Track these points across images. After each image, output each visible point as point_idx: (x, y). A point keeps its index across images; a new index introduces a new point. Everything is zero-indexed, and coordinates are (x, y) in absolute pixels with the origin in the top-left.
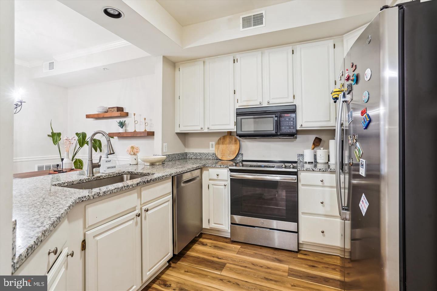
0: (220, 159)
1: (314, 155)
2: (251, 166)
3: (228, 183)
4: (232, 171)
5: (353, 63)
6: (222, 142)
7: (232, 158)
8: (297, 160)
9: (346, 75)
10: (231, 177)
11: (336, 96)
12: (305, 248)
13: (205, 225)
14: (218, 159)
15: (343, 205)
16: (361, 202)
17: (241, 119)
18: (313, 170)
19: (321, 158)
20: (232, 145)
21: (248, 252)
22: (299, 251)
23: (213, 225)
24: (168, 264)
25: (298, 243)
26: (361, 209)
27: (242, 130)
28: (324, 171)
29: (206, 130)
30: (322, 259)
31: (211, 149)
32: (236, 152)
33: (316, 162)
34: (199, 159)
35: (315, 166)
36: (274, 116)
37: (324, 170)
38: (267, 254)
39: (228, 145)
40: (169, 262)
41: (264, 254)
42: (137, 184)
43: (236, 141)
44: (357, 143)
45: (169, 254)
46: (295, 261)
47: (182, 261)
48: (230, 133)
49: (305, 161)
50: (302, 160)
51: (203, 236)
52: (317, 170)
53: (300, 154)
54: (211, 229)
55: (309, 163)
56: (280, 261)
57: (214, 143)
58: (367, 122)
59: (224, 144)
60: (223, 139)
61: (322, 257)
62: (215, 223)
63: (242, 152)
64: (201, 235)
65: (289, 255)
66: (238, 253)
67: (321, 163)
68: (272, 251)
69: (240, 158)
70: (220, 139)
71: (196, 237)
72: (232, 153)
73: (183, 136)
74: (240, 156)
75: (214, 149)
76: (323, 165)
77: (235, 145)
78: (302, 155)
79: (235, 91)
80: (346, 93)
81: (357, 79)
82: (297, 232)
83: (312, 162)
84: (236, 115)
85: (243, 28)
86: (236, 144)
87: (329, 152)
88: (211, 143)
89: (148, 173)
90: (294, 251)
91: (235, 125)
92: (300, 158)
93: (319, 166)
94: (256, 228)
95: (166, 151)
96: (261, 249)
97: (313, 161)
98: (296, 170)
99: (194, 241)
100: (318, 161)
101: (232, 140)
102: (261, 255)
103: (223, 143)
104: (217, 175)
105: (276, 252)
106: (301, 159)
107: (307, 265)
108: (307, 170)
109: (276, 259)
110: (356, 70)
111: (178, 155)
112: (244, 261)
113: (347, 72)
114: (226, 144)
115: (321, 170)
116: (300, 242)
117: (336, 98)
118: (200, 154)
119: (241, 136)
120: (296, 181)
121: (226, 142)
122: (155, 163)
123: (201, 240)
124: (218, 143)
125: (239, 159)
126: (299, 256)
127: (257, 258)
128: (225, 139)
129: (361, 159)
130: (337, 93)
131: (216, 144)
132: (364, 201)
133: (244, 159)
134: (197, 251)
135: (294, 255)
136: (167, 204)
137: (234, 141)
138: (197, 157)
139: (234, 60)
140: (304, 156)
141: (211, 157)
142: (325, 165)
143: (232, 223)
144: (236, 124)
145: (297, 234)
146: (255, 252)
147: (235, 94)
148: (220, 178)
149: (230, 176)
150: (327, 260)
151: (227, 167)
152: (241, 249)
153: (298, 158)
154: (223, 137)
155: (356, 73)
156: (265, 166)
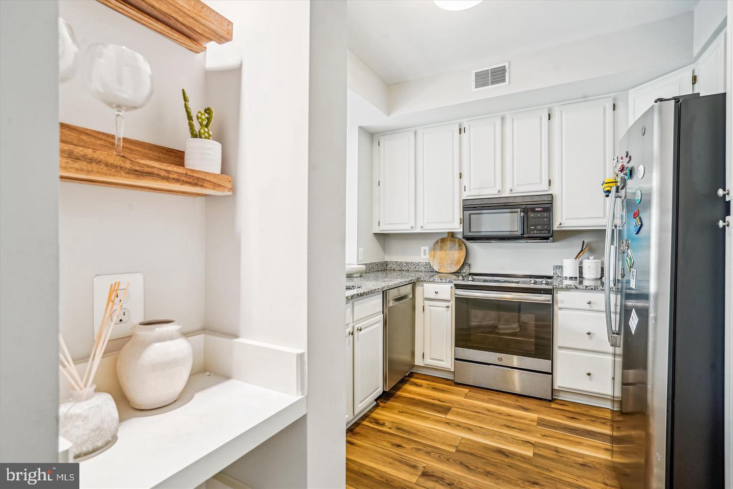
0: (436, 272)
1: (580, 267)
2: (485, 281)
3: (452, 304)
4: (458, 287)
5: (627, 152)
6: (441, 247)
7: (455, 269)
8: (552, 275)
9: (620, 165)
10: (456, 296)
11: (608, 189)
12: (562, 397)
13: (418, 361)
14: (433, 272)
15: (614, 329)
16: (631, 319)
17: (470, 214)
18: (576, 288)
19: (590, 271)
20: (454, 251)
21: (479, 397)
22: (552, 400)
23: (428, 361)
24: (375, 403)
25: (552, 389)
26: (631, 327)
27: (472, 231)
28: (592, 289)
29: (418, 230)
30: (587, 411)
31: (422, 256)
32: (460, 262)
33: (582, 277)
34: (406, 270)
35: (581, 283)
36: (519, 210)
37: (592, 287)
38: (506, 401)
39: (448, 252)
40: (376, 400)
41: (503, 400)
42: (352, 296)
43: (460, 245)
44: (629, 250)
45: (379, 389)
46: (548, 411)
47: (393, 401)
48: (452, 235)
49: (564, 275)
50: (560, 275)
51: (415, 376)
52: (582, 288)
53: (557, 266)
54: (426, 367)
55: (571, 278)
56: (526, 409)
57: (427, 248)
58: (639, 226)
59: (442, 251)
60: (441, 242)
61: (587, 409)
62: (432, 359)
63: (470, 261)
64: (411, 375)
65: (538, 404)
66: (466, 396)
67: (590, 280)
68: (514, 398)
69: (466, 270)
70: (437, 242)
71: (405, 376)
72: (454, 262)
73: (383, 238)
74: (466, 267)
75: (427, 256)
76: (592, 282)
77: (459, 252)
78: (561, 267)
79: (460, 174)
80: (620, 188)
81: (631, 173)
82: (551, 374)
83: (576, 278)
84: (462, 208)
85: (476, 88)
86: (461, 249)
87: (603, 263)
88: (423, 248)
89: (352, 286)
90: (545, 400)
91: (461, 223)
92: (558, 271)
93: (586, 283)
94: (491, 366)
95: (362, 259)
96: (497, 394)
97: (578, 276)
98: (550, 287)
99: (403, 381)
100: (584, 276)
101: (455, 245)
102: (499, 401)
103: (441, 249)
104: (436, 293)
105: (519, 399)
106: (558, 273)
107: (565, 416)
108: (568, 288)
109: (520, 406)
110: (630, 162)
111: (376, 264)
112: (476, 407)
113: (621, 161)
114: (446, 250)
115: (587, 288)
116: (556, 387)
117: (609, 191)
118: (407, 263)
119: (469, 239)
120: (551, 302)
121: (445, 248)
122: (352, 274)
123: (413, 380)
124: (434, 249)
125: (464, 271)
126: (553, 405)
127: (494, 404)
128: (443, 242)
129: (632, 269)
130: (611, 185)
131: (430, 251)
132: (634, 318)
133: (473, 271)
134: (410, 392)
135: (545, 403)
136: (377, 325)
137: (457, 245)
138: (402, 268)
139: (460, 129)
140: (564, 269)
141: (422, 268)
142: (595, 282)
143: (456, 359)
144: (462, 221)
145: (550, 376)
146: (489, 397)
147: (460, 178)
148: (439, 297)
149: (455, 294)
150: (594, 413)
151: (450, 282)
152: (469, 393)
153: (554, 272)
154: (441, 239)
155: (630, 165)
156: (505, 282)
